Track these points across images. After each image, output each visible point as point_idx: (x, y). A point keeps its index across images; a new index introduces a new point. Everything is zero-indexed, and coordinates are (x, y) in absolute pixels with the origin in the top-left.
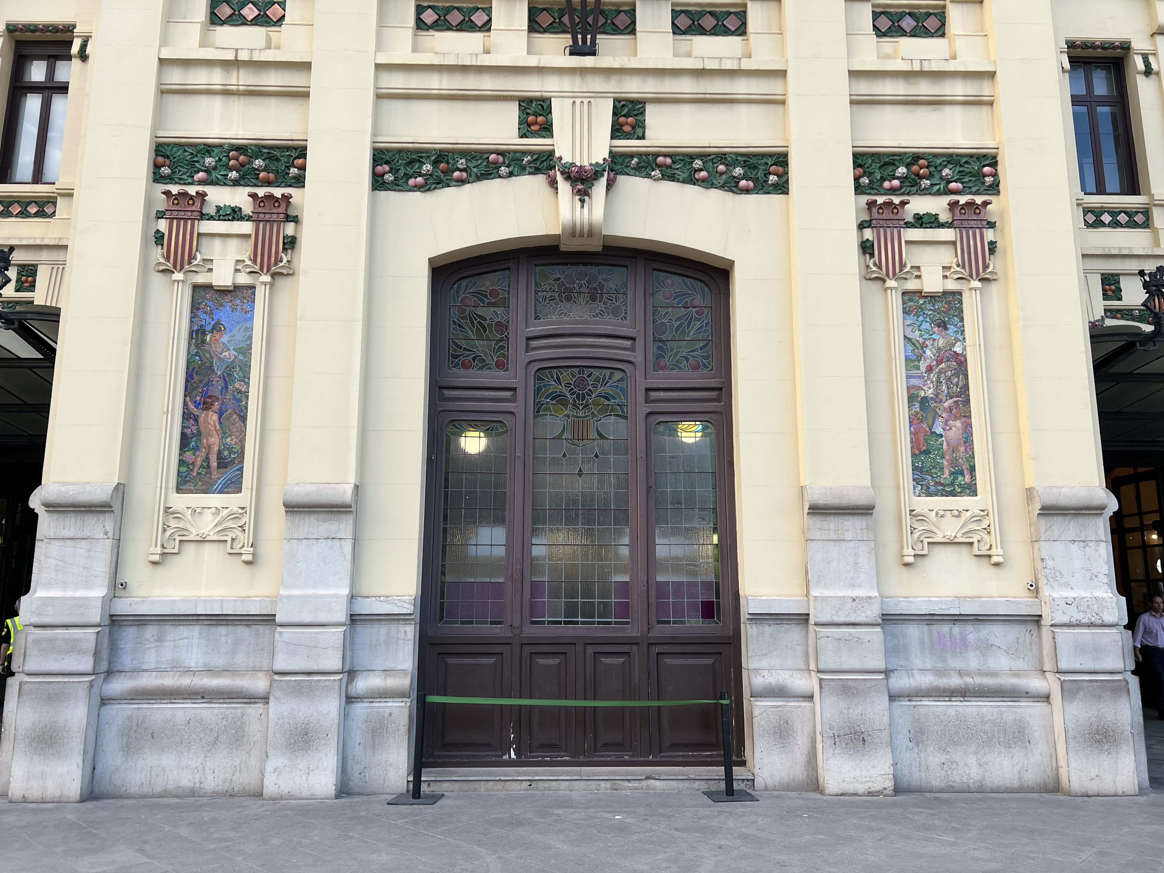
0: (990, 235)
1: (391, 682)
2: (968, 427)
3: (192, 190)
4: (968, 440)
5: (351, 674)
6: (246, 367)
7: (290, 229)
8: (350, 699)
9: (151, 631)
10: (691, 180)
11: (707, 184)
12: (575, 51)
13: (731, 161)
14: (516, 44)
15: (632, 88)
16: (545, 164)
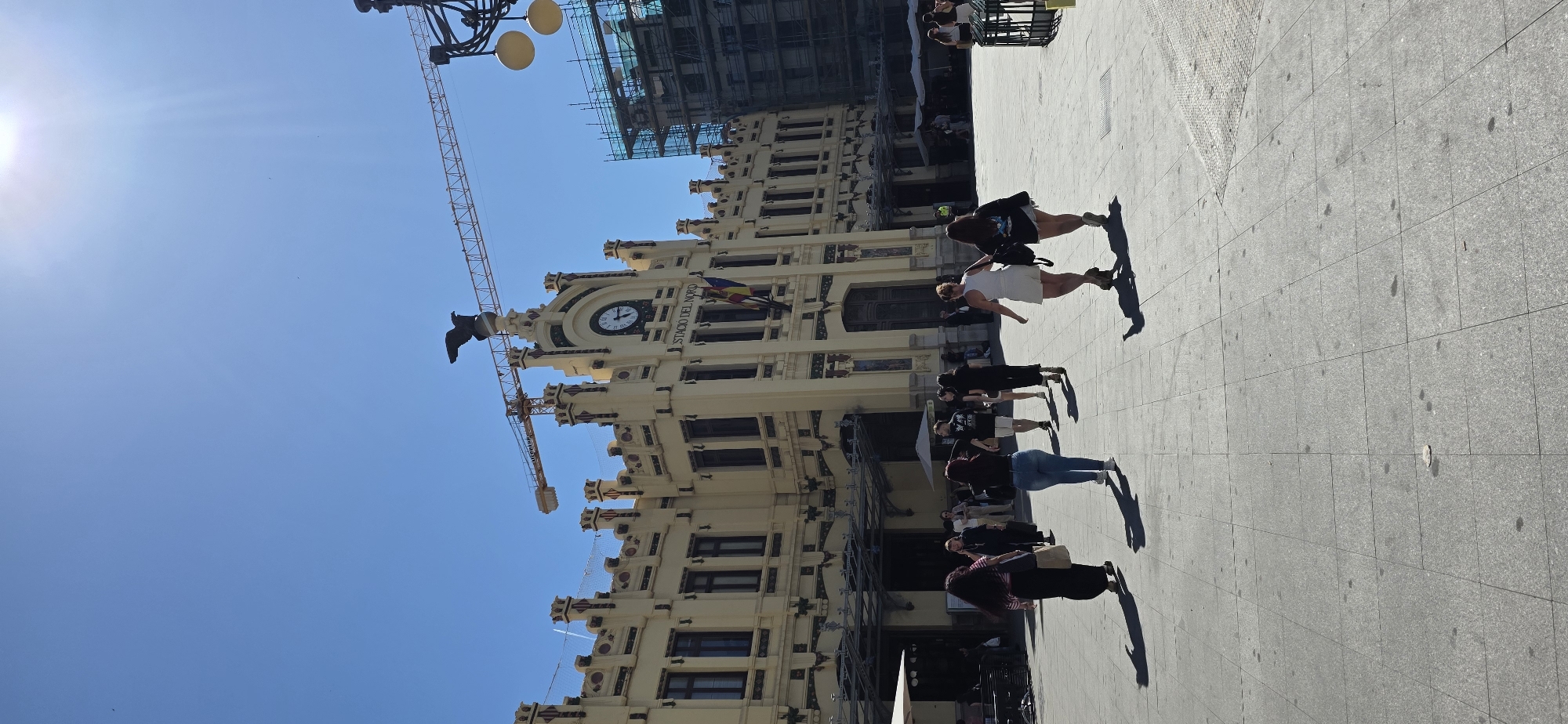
0: (847, 246)
2: (894, 248)
3: (825, 372)
4: (897, 248)
6: (878, 359)
7: (837, 355)
11: (829, 288)
12: (790, 311)
13: (823, 284)
14: (786, 322)
15: (802, 300)
16: (821, 313)
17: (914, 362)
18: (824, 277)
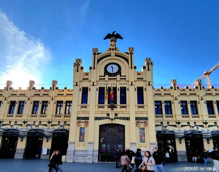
0: (147, 123)
1: (96, 155)
2: (145, 138)
3: (80, 120)
4: (145, 139)
5: (93, 155)
6: (84, 133)
7: (88, 123)
8: (93, 157)
9: (77, 152)
10: (121, 119)
11: (123, 120)
12: (111, 110)
13: (125, 118)
14: (106, 109)
15: (116, 112)
16: (109, 118)
17: (82, 142)
18: (129, 118)
